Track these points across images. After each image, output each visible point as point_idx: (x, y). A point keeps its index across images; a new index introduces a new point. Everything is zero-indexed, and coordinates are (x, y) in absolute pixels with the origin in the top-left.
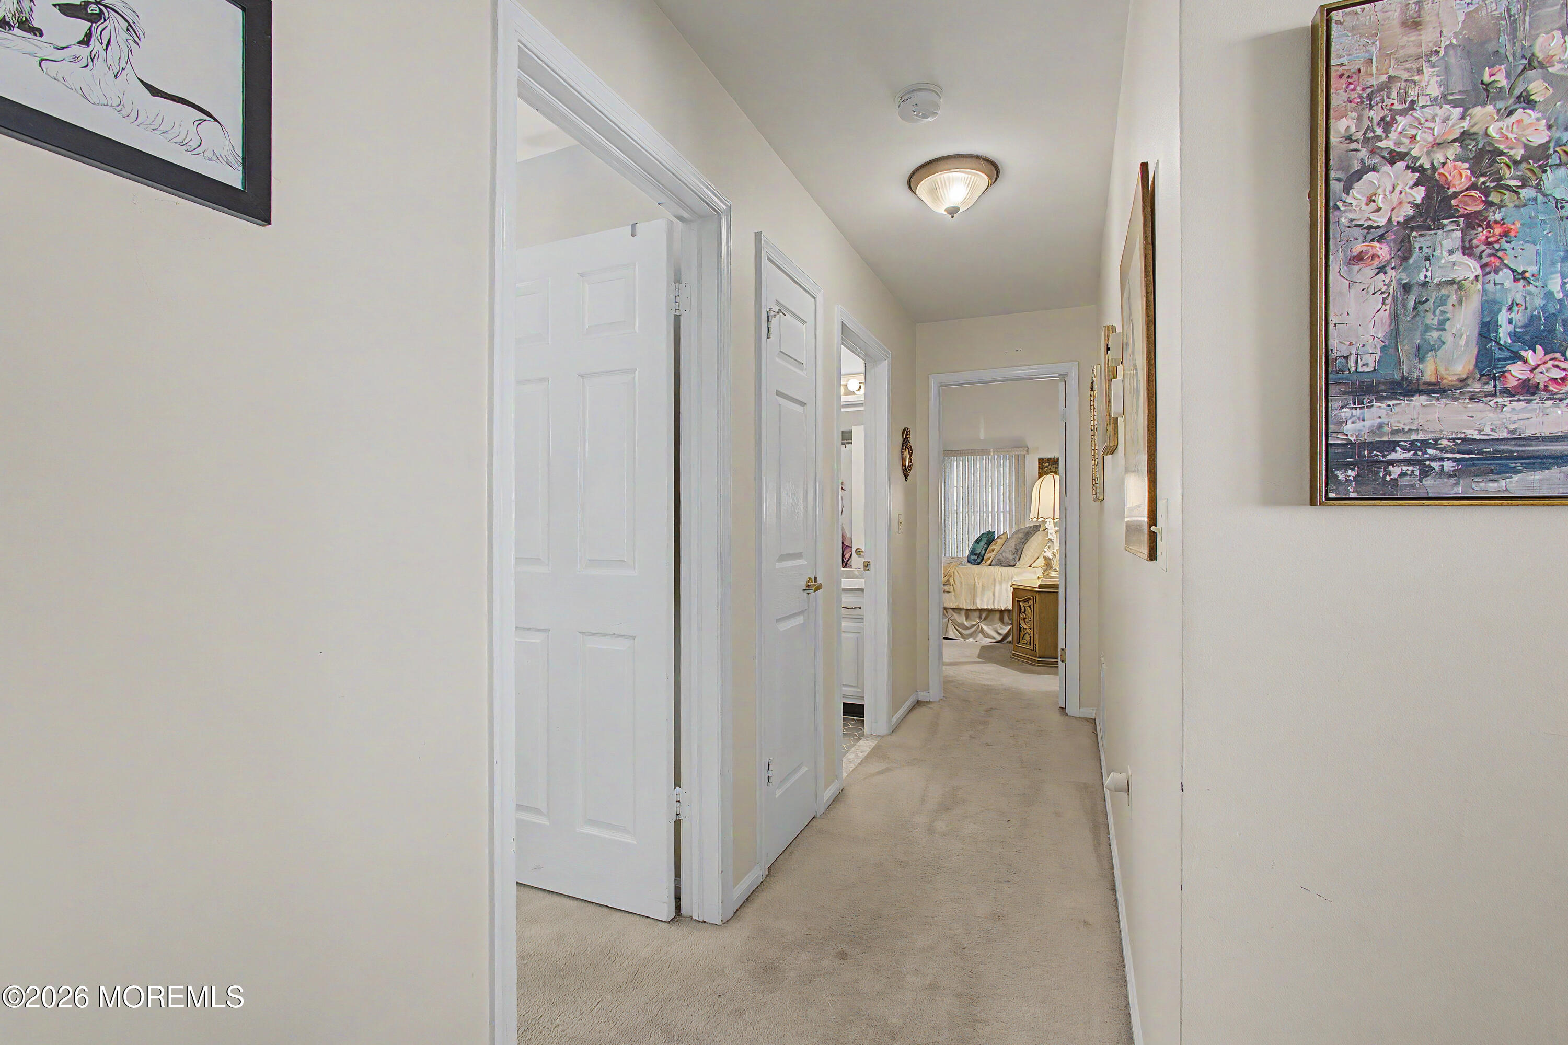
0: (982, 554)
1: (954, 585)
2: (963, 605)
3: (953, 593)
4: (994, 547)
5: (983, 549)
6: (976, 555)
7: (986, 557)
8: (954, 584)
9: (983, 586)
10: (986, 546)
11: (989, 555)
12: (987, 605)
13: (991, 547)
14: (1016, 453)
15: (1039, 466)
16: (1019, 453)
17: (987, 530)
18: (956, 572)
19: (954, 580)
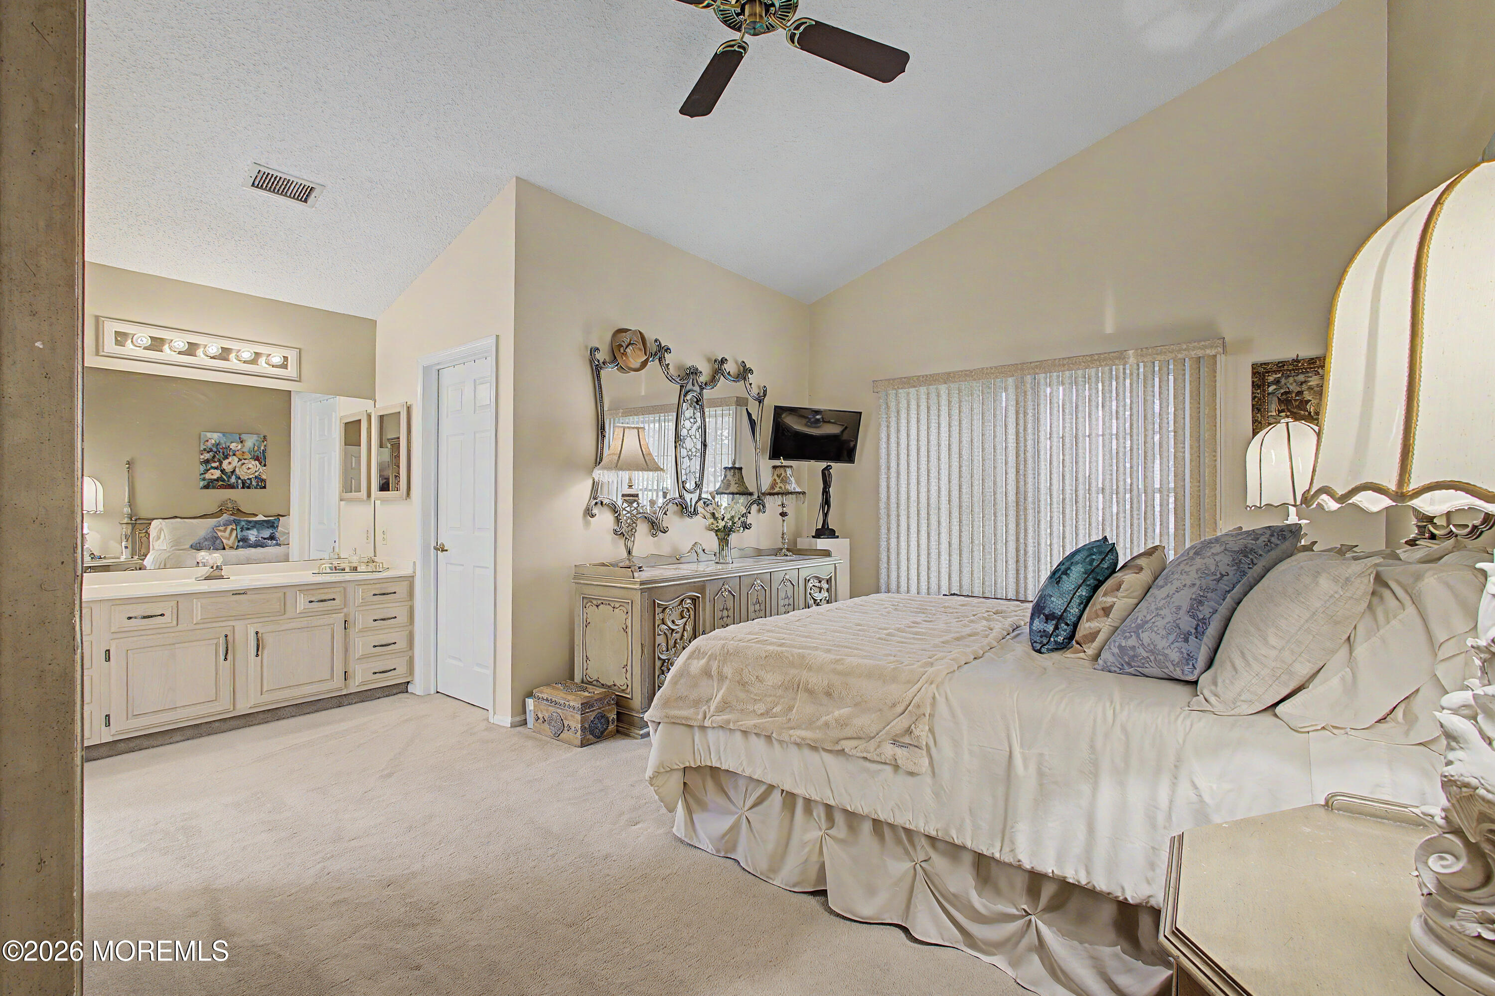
0: (1071, 619)
1: (933, 750)
2: (960, 829)
3: (928, 780)
4: (1109, 600)
5: (1076, 600)
6: (1048, 618)
7: (1085, 627)
8: (931, 743)
9: (1040, 774)
10: (1083, 592)
11: (1094, 625)
12: (1060, 859)
13: (1101, 599)
14: (1193, 353)
15: (1253, 382)
16: (1200, 353)
17: (1096, 536)
18: (941, 700)
19: (931, 731)
